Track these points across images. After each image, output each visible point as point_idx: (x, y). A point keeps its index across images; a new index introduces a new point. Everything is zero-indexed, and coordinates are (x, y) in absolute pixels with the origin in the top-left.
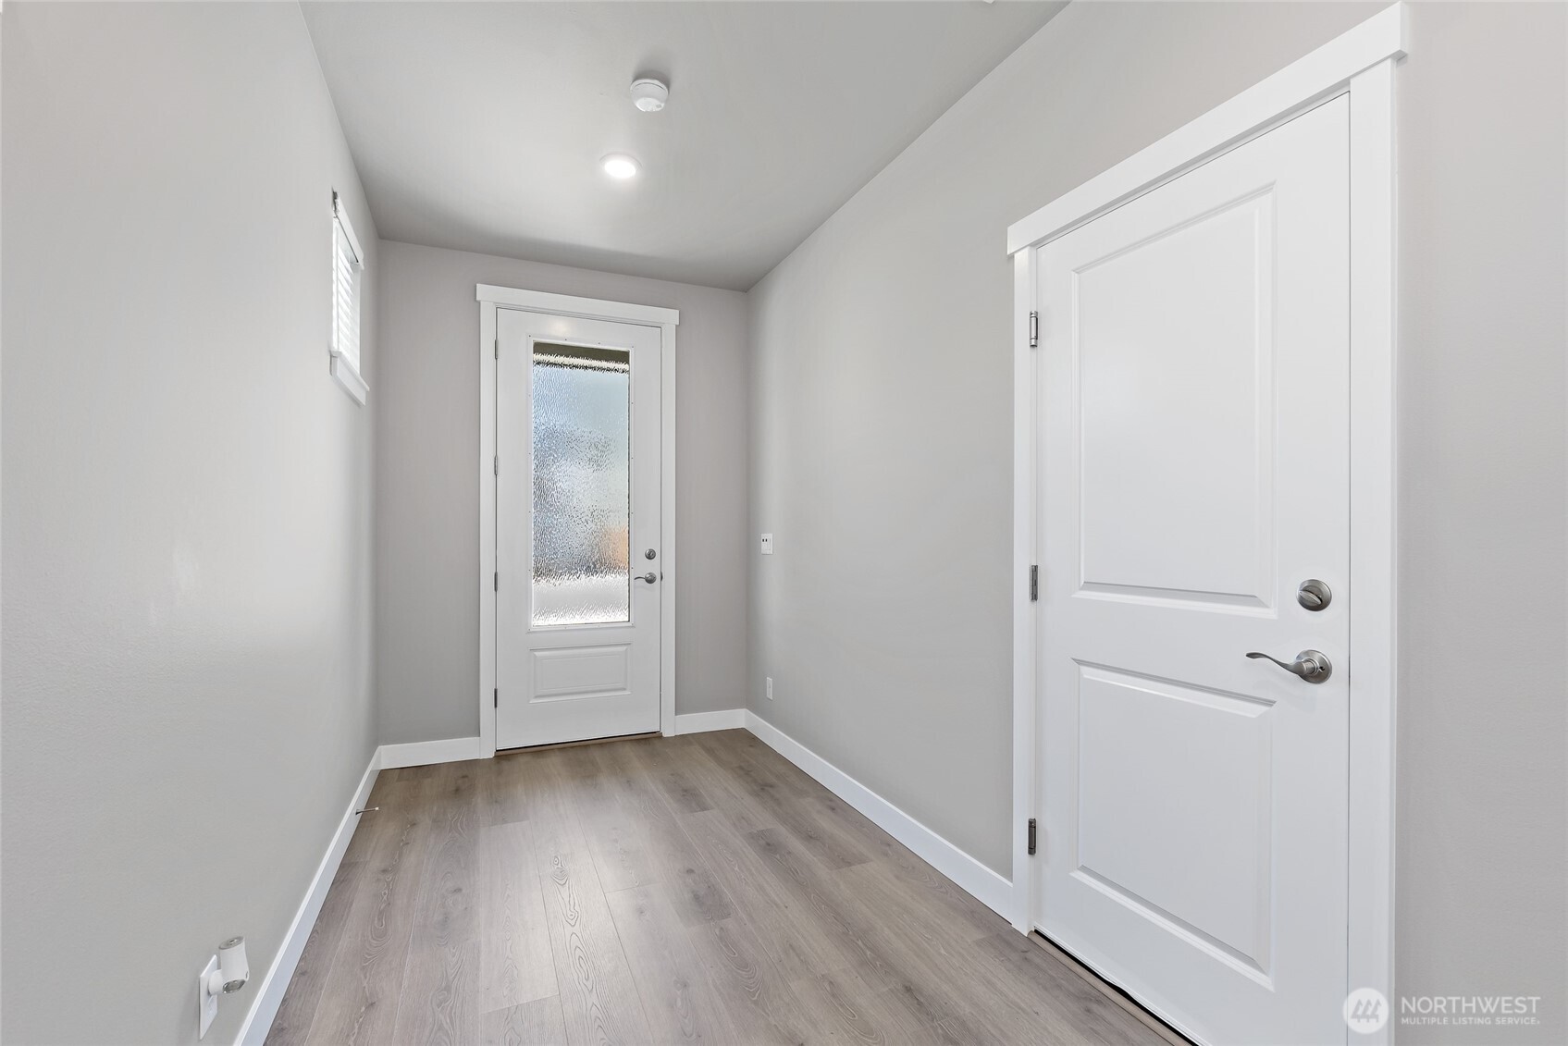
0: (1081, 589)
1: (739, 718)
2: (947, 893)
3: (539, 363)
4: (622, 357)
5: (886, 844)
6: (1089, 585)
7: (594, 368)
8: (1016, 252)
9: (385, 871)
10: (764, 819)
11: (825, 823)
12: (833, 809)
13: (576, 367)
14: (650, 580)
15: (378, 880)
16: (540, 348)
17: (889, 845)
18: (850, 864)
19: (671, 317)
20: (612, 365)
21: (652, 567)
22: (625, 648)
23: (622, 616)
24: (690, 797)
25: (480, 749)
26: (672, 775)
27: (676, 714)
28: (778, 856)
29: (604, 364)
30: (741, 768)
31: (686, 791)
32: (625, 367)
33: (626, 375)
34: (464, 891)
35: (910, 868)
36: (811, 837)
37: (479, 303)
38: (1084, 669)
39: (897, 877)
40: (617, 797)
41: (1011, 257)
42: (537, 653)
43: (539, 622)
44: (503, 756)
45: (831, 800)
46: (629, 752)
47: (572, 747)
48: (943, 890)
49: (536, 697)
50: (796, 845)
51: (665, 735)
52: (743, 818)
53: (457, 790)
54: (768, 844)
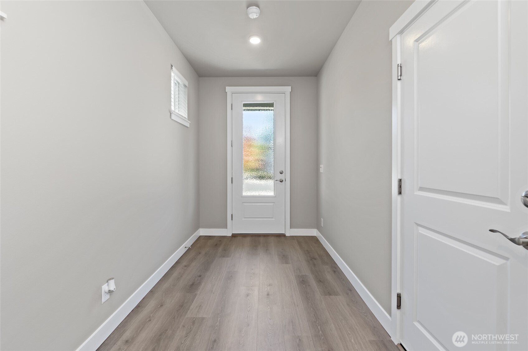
0: (419, 190)
1: (313, 232)
2: (366, 316)
3: (244, 110)
4: (271, 105)
5: (349, 289)
6: (421, 189)
7: (262, 110)
8: (392, 39)
9: (185, 266)
10: (306, 271)
11: (329, 277)
12: (335, 272)
13: (256, 110)
14: (281, 181)
15: (183, 268)
16: (245, 105)
17: (351, 290)
18: (330, 294)
19: (288, 89)
20: (268, 108)
21: (282, 177)
22: (273, 204)
23: (271, 193)
24: (284, 258)
25: (227, 232)
26: (282, 249)
27: (290, 228)
28: (304, 286)
29: (265, 108)
30: (307, 251)
31: (284, 256)
32: (273, 108)
33: (273, 111)
34: (202, 277)
35: (355, 302)
36: (320, 281)
37: (227, 92)
38: (420, 228)
39: (348, 305)
40: (261, 254)
41: (391, 41)
42: (245, 204)
43: (244, 194)
44: (234, 236)
45: (335, 268)
46: (272, 240)
47: (255, 236)
48: (366, 314)
49: (244, 218)
50: (313, 282)
51: (286, 235)
52: (299, 269)
53: (216, 245)
54: (303, 281)
